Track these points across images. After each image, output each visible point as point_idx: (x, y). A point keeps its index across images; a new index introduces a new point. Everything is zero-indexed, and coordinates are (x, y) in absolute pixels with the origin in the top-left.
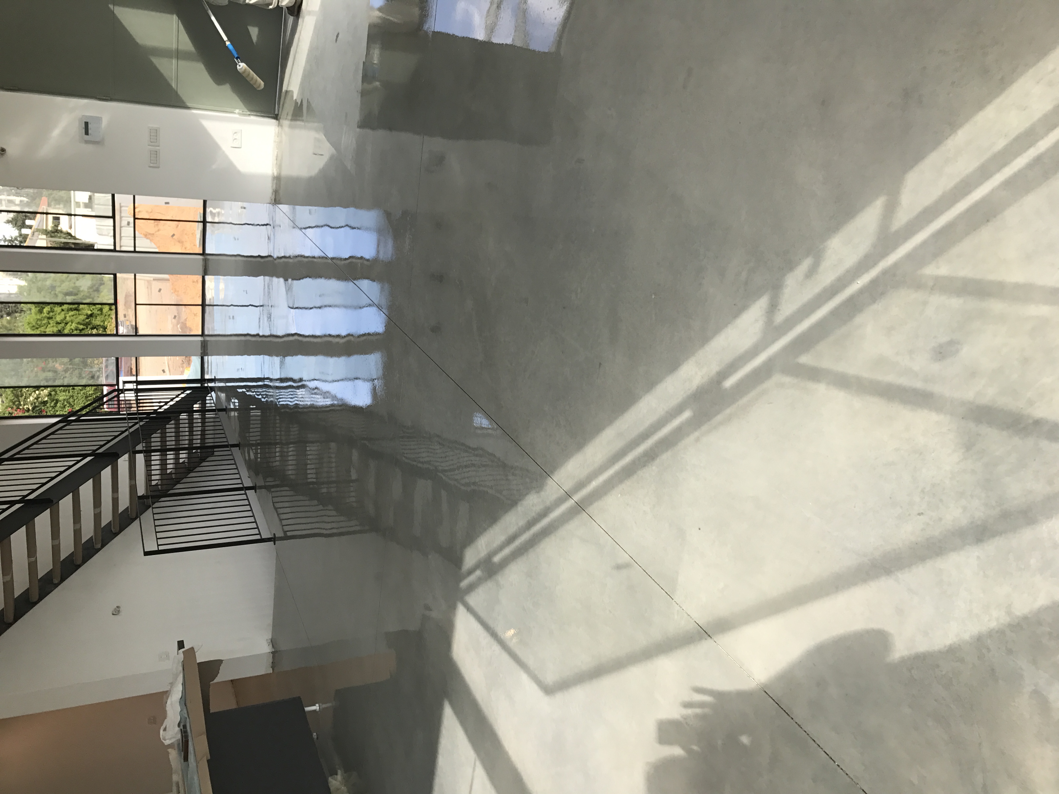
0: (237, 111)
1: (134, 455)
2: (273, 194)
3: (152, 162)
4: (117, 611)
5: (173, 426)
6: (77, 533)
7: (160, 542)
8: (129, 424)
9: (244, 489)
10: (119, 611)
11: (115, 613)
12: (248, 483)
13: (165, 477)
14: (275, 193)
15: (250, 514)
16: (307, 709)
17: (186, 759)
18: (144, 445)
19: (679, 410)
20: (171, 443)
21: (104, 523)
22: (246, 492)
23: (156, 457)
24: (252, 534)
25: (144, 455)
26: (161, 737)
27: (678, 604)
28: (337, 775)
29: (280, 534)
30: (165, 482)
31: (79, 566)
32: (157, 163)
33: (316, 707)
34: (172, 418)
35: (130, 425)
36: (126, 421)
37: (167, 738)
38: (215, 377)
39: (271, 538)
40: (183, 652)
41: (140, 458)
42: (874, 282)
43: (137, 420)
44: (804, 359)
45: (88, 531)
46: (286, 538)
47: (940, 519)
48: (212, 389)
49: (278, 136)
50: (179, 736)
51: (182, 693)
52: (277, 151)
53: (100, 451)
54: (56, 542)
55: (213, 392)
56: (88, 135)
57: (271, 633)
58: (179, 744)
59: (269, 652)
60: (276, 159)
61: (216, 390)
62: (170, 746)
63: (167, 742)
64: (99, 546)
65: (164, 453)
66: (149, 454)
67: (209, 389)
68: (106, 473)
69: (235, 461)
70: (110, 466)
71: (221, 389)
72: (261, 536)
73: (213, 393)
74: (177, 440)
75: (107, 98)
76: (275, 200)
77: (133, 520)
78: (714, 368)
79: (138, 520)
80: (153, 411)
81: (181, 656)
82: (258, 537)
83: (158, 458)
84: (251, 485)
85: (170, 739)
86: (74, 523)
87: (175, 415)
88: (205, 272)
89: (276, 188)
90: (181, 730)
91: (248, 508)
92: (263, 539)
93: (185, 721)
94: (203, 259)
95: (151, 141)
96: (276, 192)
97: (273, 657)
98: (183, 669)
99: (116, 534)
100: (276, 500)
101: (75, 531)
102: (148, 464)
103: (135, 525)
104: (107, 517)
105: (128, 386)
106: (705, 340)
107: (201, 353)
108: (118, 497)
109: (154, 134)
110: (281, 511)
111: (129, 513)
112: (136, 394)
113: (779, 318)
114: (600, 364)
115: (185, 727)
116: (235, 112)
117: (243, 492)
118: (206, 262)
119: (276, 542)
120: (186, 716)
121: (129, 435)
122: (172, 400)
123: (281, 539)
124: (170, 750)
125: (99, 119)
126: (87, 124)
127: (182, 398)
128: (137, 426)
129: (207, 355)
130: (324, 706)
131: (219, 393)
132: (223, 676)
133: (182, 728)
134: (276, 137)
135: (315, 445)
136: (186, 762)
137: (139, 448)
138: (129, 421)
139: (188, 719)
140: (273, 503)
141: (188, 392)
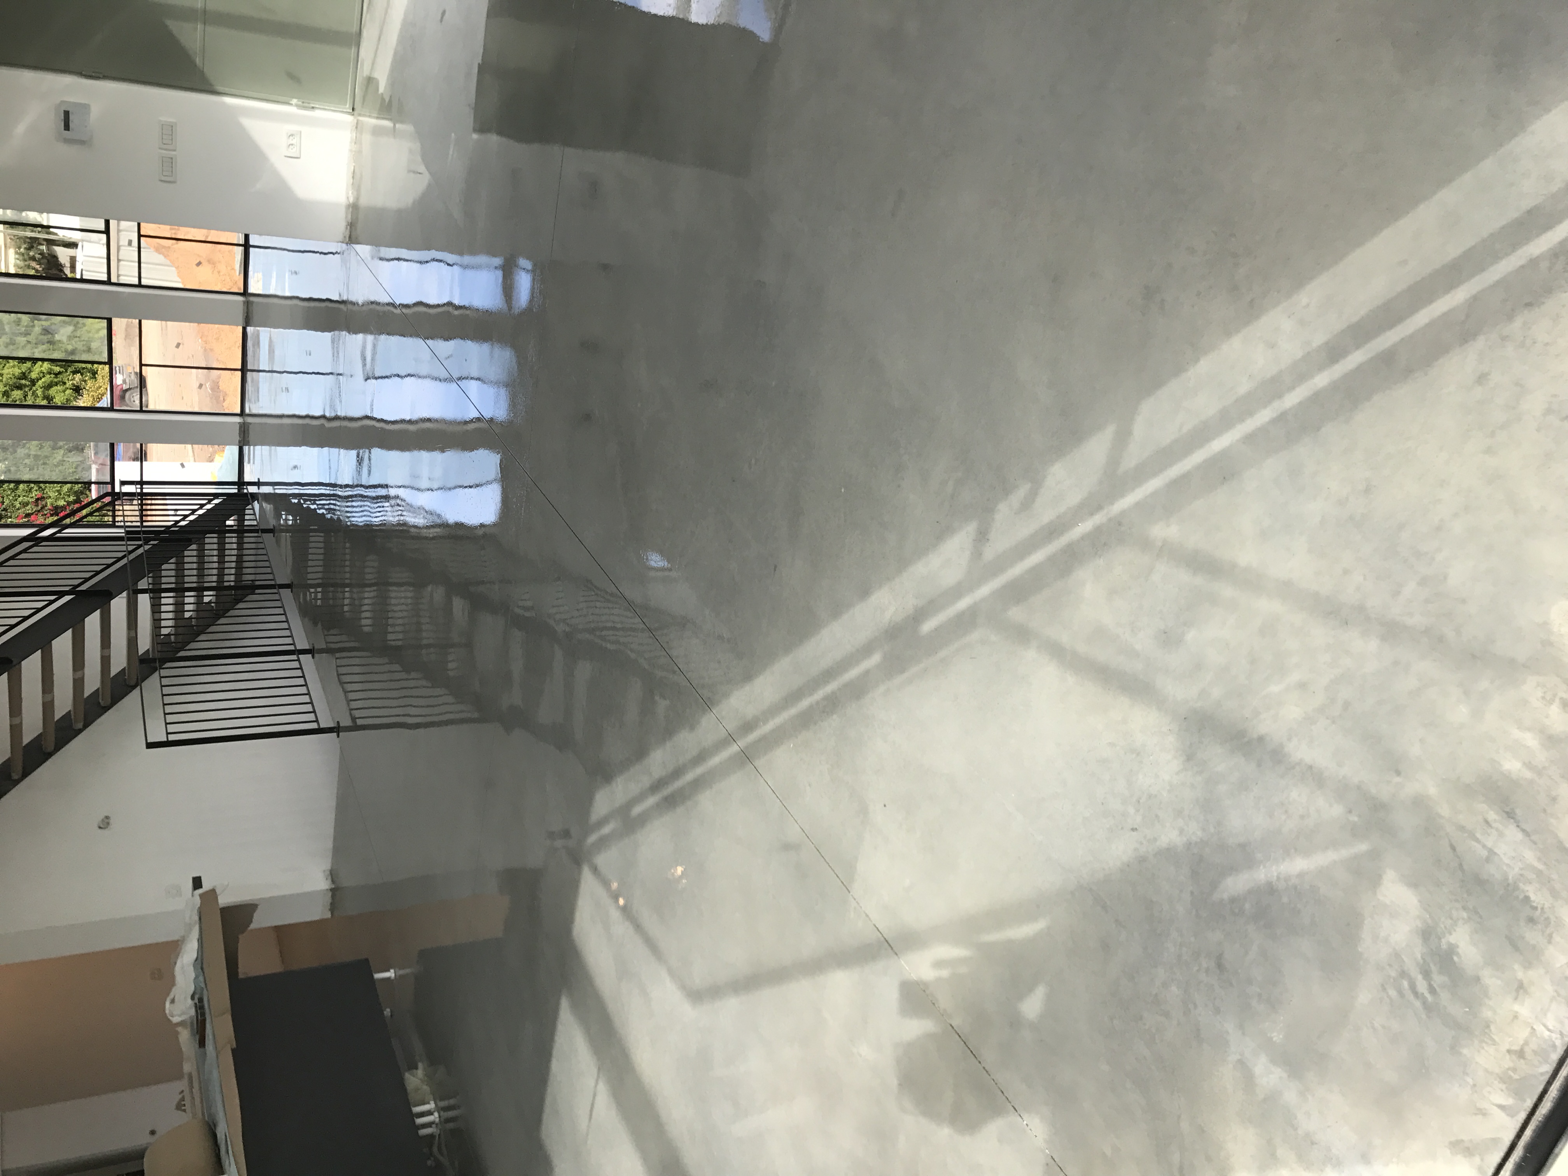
0: (294, 101)
1: (135, 595)
2: (347, 228)
3: (165, 173)
4: (105, 824)
5: (195, 553)
6: (48, 707)
7: (171, 728)
8: (128, 547)
9: (296, 653)
10: (108, 824)
11: (102, 826)
12: (302, 644)
13: (181, 623)
14: (351, 227)
15: (303, 690)
16: (378, 976)
17: (202, 1043)
18: (150, 580)
19: (866, 650)
20: (191, 580)
21: (88, 691)
22: (298, 658)
23: (168, 600)
24: (305, 721)
25: (150, 595)
26: (167, 1012)
27: (855, 899)
28: (417, 1068)
29: (346, 722)
30: (181, 630)
31: (49, 755)
32: (172, 176)
33: (391, 974)
34: (193, 540)
35: (130, 548)
36: (124, 543)
37: (175, 1013)
38: (259, 479)
39: (334, 728)
40: (201, 896)
41: (144, 600)
42: (1098, 530)
43: (141, 541)
44: (1016, 614)
45: (64, 703)
46: (355, 728)
47: (1155, 839)
48: (254, 497)
49: (355, 143)
50: (193, 1012)
51: (198, 952)
52: (354, 164)
53: (83, 588)
54: (16, 721)
55: (256, 502)
56: (69, 130)
57: (330, 860)
58: (192, 1023)
59: (327, 889)
60: (353, 177)
61: (260, 499)
62: (182, 1024)
63: (176, 1020)
64: (80, 725)
65: (180, 594)
66: (157, 595)
67: (249, 496)
68: (93, 621)
69: (284, 610)
70: (99, 610)
71: (267, 497)
72: (318, 724)
73: (256, 505)
74: (201, 575)
75: (98, 75)
76: (350, 237)
77: (134, 687)
78: (910, 603)
79: (139, 688)
80: (163, 529)
81: (197, 901)
82: (314, 726)
83: (171, 601)
84: (307, 647)
85: (180, 1016)
86: (44, 692)
87: (196, 536)
88: (247, 321)
89: (352, 218)
90: (196, 1004)
91: (301, 681)
92: (322, 728)
93: (202, 994)
94: (244, 302)
95: (164, 142)
96: (351, 225)
97: (333, 897)
98: (200, 919)
99: (106, 709)
100: (343, 670)
101: (44, 705)
102: (156, 607)
103: (134, 695)
104: (92, 682)
105: (127, 489)
106: (904, 564)
107: (240, 442)
108: (110, 656)
109: (169, 132)
110: (349, 687)
111: (126, 677)
112: (140, 502)
113: (989, 553)
114: (776, 567)
115: (201, 1000)
116: (291, 102)
117: (294, 657)
118: (248, 305)
119: (341, 734)
120: (203, 985)
121: (128, 565)
122: (194, 511)
123: (348, 729)
124: (179, 1029)
125: (86, 107)
126: (67, 114)
127: (208, 510)
128: (140, 551)
129: (248, 444)
130: (402, 972)
131: (264, 505)
132: (260, 921)
133: (196, 1001)
134: (353, 144)
135: (403, 589)
136: (202, 1050)
137: (143, 584)
138: (129, 543)
139: (205, 990)
140: (338, 675)
141: (216, 501)
